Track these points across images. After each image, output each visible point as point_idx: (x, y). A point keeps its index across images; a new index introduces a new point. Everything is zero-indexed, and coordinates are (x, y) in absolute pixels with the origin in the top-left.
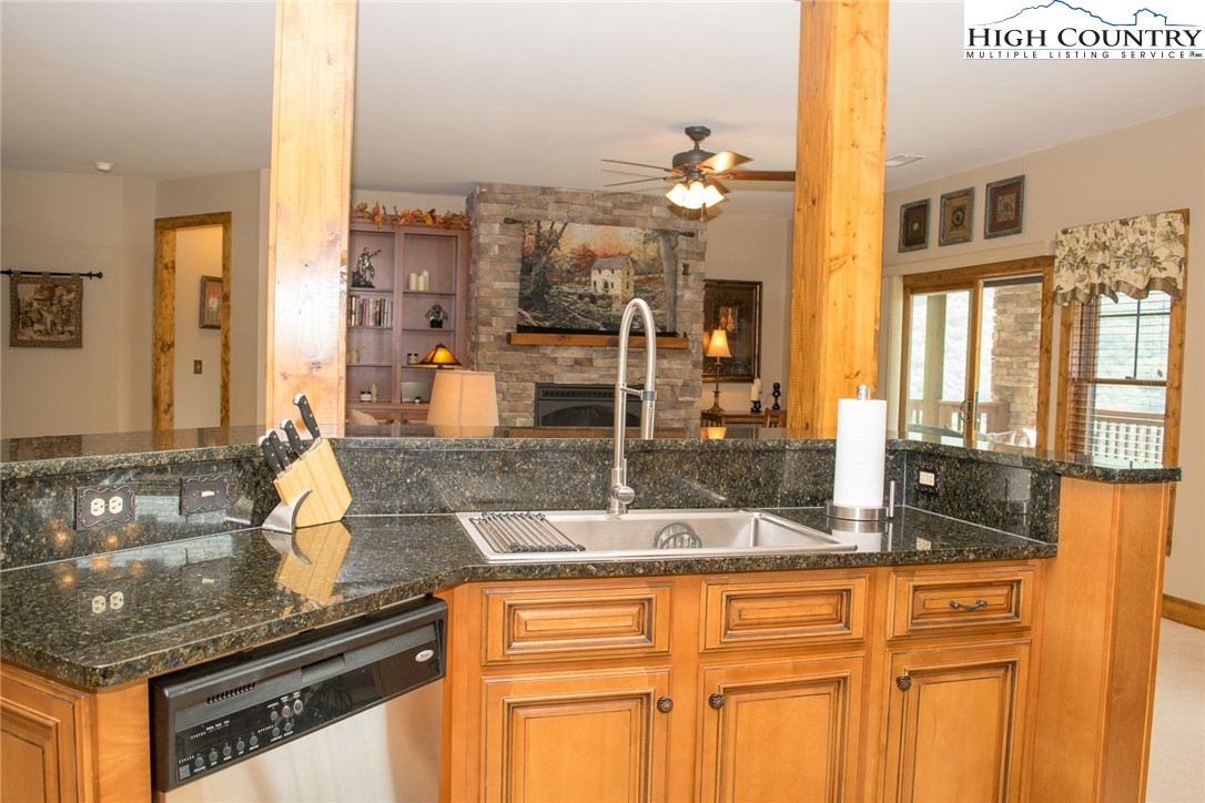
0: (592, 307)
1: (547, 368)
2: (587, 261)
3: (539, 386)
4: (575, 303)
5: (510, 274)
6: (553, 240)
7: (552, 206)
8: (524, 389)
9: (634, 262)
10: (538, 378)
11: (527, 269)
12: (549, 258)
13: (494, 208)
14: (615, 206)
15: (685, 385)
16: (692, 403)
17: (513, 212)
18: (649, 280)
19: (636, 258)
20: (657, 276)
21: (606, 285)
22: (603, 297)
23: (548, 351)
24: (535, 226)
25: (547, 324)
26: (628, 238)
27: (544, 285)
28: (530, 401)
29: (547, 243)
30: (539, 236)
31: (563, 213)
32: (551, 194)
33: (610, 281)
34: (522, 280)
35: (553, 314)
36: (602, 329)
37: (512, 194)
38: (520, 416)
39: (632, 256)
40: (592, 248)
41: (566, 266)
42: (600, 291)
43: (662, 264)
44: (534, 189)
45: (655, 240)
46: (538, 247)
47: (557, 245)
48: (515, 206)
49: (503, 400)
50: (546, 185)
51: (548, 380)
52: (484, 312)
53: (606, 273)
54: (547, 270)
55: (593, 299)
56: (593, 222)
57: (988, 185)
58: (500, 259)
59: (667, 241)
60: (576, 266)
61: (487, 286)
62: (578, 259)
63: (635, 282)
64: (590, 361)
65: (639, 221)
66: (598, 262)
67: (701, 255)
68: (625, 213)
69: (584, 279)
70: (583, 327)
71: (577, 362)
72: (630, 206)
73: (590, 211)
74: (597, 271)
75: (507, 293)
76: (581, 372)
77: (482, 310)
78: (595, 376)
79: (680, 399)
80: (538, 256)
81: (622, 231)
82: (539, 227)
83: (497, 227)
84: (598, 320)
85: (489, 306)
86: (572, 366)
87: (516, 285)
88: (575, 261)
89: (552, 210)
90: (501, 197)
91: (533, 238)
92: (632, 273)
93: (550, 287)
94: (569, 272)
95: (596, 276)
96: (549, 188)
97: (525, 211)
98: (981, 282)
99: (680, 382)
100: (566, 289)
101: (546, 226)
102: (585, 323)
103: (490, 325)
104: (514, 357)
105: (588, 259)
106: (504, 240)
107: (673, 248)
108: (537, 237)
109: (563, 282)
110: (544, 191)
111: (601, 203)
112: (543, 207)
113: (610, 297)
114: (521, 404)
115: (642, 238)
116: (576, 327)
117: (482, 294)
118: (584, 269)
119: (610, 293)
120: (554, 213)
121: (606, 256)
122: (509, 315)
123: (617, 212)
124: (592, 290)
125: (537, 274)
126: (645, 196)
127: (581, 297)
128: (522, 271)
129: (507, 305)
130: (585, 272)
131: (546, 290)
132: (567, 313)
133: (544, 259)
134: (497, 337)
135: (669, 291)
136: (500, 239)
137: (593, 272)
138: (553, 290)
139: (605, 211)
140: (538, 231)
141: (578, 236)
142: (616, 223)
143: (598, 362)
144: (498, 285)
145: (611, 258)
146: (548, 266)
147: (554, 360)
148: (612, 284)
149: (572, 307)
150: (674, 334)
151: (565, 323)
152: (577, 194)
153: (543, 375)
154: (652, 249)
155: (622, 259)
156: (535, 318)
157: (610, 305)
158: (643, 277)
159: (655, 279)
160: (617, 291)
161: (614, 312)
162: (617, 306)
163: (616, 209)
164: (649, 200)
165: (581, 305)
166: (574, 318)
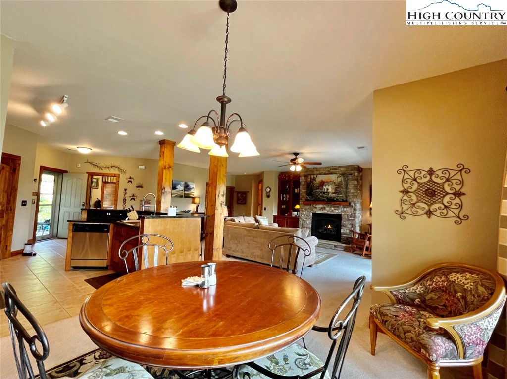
0: (324, 195)
1: (316, 210)
2: (322, 184)
6: (315, 179)
8: (309, 214)
9: (335, 183)
10: (312, 212)
12: (313, 184)
13: (303, 174)
15: (351, 215)
18: (339, 187)
20: (341, 186)
21: (327, 189)
22: (326, 192)
23: (314, 205)
24: (310, 177)
25: (313, 199)
26: (333, 178)
27: (312, 190)
28: (311, 217)
29: (313, 180)
30: (311, 179)
31: (317, 173)
34: (307, 189)
35: (314, 196)
36: (326, 200)
37: (306, 170)
38: (308, 220)
39: (334, 181)
40: (324, 180)
41: (317, 185)
42: (326, 191)
43: (342, 183)
45: (341, 177)
46: (310, 182)
47: (315, 181)
49: (304, 216)
51: (315, 212)
52: (301, 197)
53: (327, 186)
54: (313, 187)
55: (324, 193)
56: (325, 174)
58: (304, 185)
59: (344, 177)
61: (301, 191)
63: (335, 188)
64: (325, 208)
65: (337, 173)
66: (325, 184)
68: (333, 171)
69: (322, 188)
71: (321, 208)
72: (335, 169)
73: (324, 172)
75: (305, 192)
78: (326, 212)
79: (349, 219)
80: (310, 184)
83: (303, 178)
84: (325, 198)
85: (302, 195)
88: (319, 184)
89: (315, 173)
90: (304, 171)
92: (334, 186)
94: (318, 187)
95: (324, 187)
100: (317, 191)
101: (312, 176)
102: (322, 198)
103: (302, 199)
104: (307, 207)
109: (316, 189)
111: (327, 169)
112: (313, 172)
113: (328, 192)
115: (338, 177)
116: (320, 199)
117: (300, 193)
121: (327, 182)
124: (324, 191)
125: (310, 188)
127: (321, 192)
128: (307, 187)
130: (322, 186)
132: (317, 196)
135: (344, 190)
136: (304, 180)
138: (314, 191)
139: (328, 171)
141: (320, 178)
142: (331, 174)
143: (327, 208)
144: (303, 191)
145: (328, 183)
147: (316, 207)
149: (319, 195)
150: (346, 201)
151: (317, 199)
154: (339, 179)
155: (331, 183)
156: (310, 198)
157: (328, 194)
158: (337, 187)
160: (330, 190)
161: (329, 196)
162: (330, 194)
163: (331, 170)
164: (340, 167)
165: (321, 194)
166: (319, 197)
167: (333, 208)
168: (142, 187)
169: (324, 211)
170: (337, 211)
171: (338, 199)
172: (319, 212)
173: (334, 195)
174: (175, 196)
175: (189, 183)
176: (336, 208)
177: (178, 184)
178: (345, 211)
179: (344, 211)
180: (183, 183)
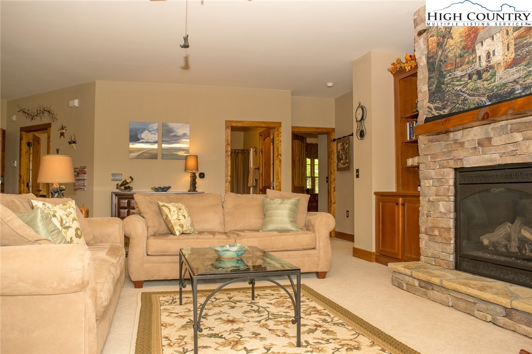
0: (479, 84)
1: (460, 153)
2: (472, 38)
3: (456, 171)
4: (466, 84)
8: (444, 175)
10: (452, 164)
11: (433, 67)
12: (443, 51)
21: (488, 56)
22: (486, 70)
24: (435, 28)
25: (447, 111)
27: (441, 77)
29: (444, 37)
33: (491, 50)
34: (431, 81)
35: (448, 101)
36: (488, 103)
38: (442, 200)
41: (459, 51)
42: (484, 64)
46: (438, 45)
47: (450, 36)
49: (433, 185)
51: (459, 166)
52: (420, 113)
53: (488, 41)
54: (442, 62)
55: (479, 74)
60: (464, 48)
61: (421, 92)
62: (465, 41)
63: (515, 39)
64: (489, 139)
66: (481, 34)
69: (471, 58)
70: (472, 106)
71: (480, 142)
74: (480, 44)
76: (484, 153)
78: (497, 156)
83: (422, 42)
84: (484, 95)
86: (475, 148)
88: (463, 44)
91: (435, 38)
92: (510, 31)
93: (444, 76)
94: (461, 56)
95: (481, 51)
100: (459, 73)
102: (473, 101)
108: (438, 35)
109: (457, 67)
113: (492, 67)
114: (442, 188)
116: (466, 108)
117: (419, 99)
118: (469, 48)
119: (492, 63)
124: (477, 66)
125: (436, 69)
127: (470, 76)
130: (471, 51)
131: (443, 80)
132: (461, 96)
133: (440, 53)
137: (476, 47)
138: (447, 79)
143: (496, 141)
144: (425, 88)
146: (443, 58)
147: (462, 144)
148: (494, 51)
149: (465, 89)
151: (459, 106)
156: (436, 108)
157: (494, 75)
158: (522, 30)
160: (498, 58)
161: (497, 82)
162: (500, 73)
165: (471, 85)
166: (465, 100)
167: (516, 137)
168: (74, 142)
169: (486, 156)
172: (473, 161)
174: (138, 157)
175: (172, 125)
177: (144, 130)
180: (155, 126)
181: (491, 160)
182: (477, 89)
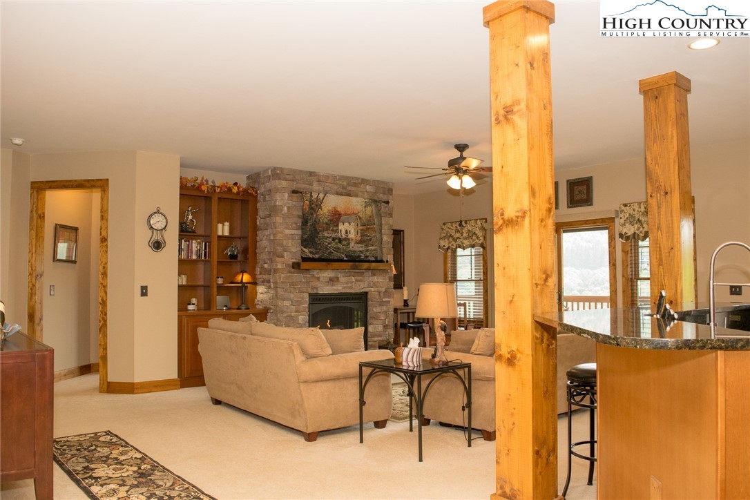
0: (340, 246)
1: (318, 284)
2: (336, 217)
3: (310, 295)
4: (330, 243)
5: (294, 225)
6: (319, 204)
7: (315, 183)
8: (303, 298)
9: (360, 218)
10: (310, 290)
11: (305, 222)
12: (317, 215)
13: (284, 184)
14: (348, 185)
15: (386, 291)
16: (389, 301)
17: (295, 186)
18: (369, 229)
19: (361, 216)
20: (372, 226)
21: (346, 231)
22: (345, 239)
23: (315, 273)
24: (309, 195)
25: (317, 256)
26: (356, 204)
27: (315, 232)
28: (306, 305)
29: (315, 205)
30: (311, 201)
31: (321, 188)
32: (314, 176)
33: (348, 230)
34: (302, 229)
35: (320, 250)
36: (345, 259)
37: (293, 175)
38: (301, 315)
39: (359, 214)
40: (338, 209)
41: (326, 221)
42: (344, 236)
43: (374, 220)
44: (306, 172)
45: (370, 205)
46: (311, 208)
47: (320, 208)
48: (295, 183)
49: (292, 305)
50: (312, 170)
51: (315, 292)
52: (279, 249)
53: (347, 224)
54: (316, 222)
55: (340, 241)
56: (337, 194)
57: (568, 181)
58: (288, 216)
59: (376, 206)
60: (330, 220)
61: (281, 233)
62: (332, 216)
63: (361, 230)
64: (338, 278)
65: (360, 194)
66: (343, 218)
67: (391, 215)
68: (354, 189)
69: (335, 229)
70: (336, 258)
71: (331, 280)
72: (355, 185)
73: (336, 187)
74: (342, 224)
75: (292, 237)
76: (333, 285)
77: (278, 248)
78: (340, 288)
79: (384, 300)
80: (312, 214)
81: (354, 199)
82: (311, 196)
83: (286, 195)
84: (343, 253)
85: (282, 245)
86: (328, 282)
87: (299, 232)
88: (330, 217)
89: (315, 187)
90: (288, 177)
91: (308, 202)
92: (359, 225)
93: (318, 233)
94: (327, 224)
95: (342, 227)
96: (313, 172)
97: (301, 186)
98: (562, 230)
99: (383, 290)
100: (326, 234)
101: (315, 195)
102: (337, 255)
103: (283, 257)
104: (297, 277)
105: (337, 216)
106: (291, 203)
107: (379, 210)
108: (310, 202)
109: (324, 230)
110: (311, 174)
111: (341, 183)
112: (311, 184)
113: (349, 239)
114: (301, 307)
115: (364, 204)
116: (331, 258)
117: (278, 238)
118: (335, 222)
119: (349, 237)
120: (317, 188)
121: (346, 214)
122: (294, 251)
123: (349, 188)
124: (339, 235)
125: (312, 225)
126: (363, 179)
127: (334, 239)
128: (302, 222)
129: (292, 244)
130: (335, 224)
131: (316, 235)
132: (327, 249)
133: (315, 216)
134: (287, 265)
135: (378, 235)
136: (288, 203)
137: (339, 224)
138: (320, 235)
139: (344, 188)
140: (311, 199)
141: (332, 202)
142: (349, 195)
143: (342, 279)
144: (287, 232)
145: (350, 216)
146: (317, 220)
147: (318, 279)
148: (350, 231)
149: (330, 246)
150: (382, 261)
151: (326, 256)
152: (328, 176)
153: (313, 288)
154: (369, 211)
155: (354, 217)
156: (311, 252)
157: (349, 244)
158: (365, 227)
159: (371, 228)
160: (352, 235)
161: (351, 249)
162: (352, 244)
163: (348, 186)
164: (364, 182)
165: (334, 244)
166: (331, 252)
167: (353, 279)
169: (335, 288)
170: (362, 286)
171: (366, 257)
172: (325, 290)
173: (358, 248)
176: (360, 278)
178: (375, 285)
179: (374, 283)
181: (337, 290)
182: (338, 248)
